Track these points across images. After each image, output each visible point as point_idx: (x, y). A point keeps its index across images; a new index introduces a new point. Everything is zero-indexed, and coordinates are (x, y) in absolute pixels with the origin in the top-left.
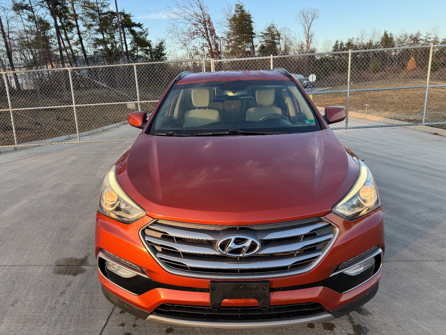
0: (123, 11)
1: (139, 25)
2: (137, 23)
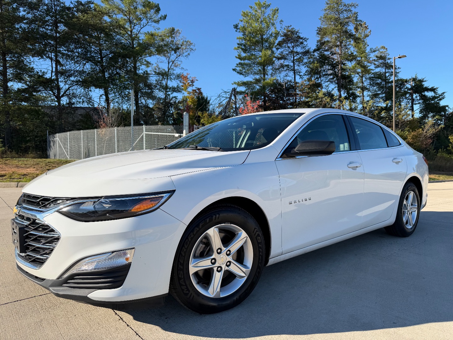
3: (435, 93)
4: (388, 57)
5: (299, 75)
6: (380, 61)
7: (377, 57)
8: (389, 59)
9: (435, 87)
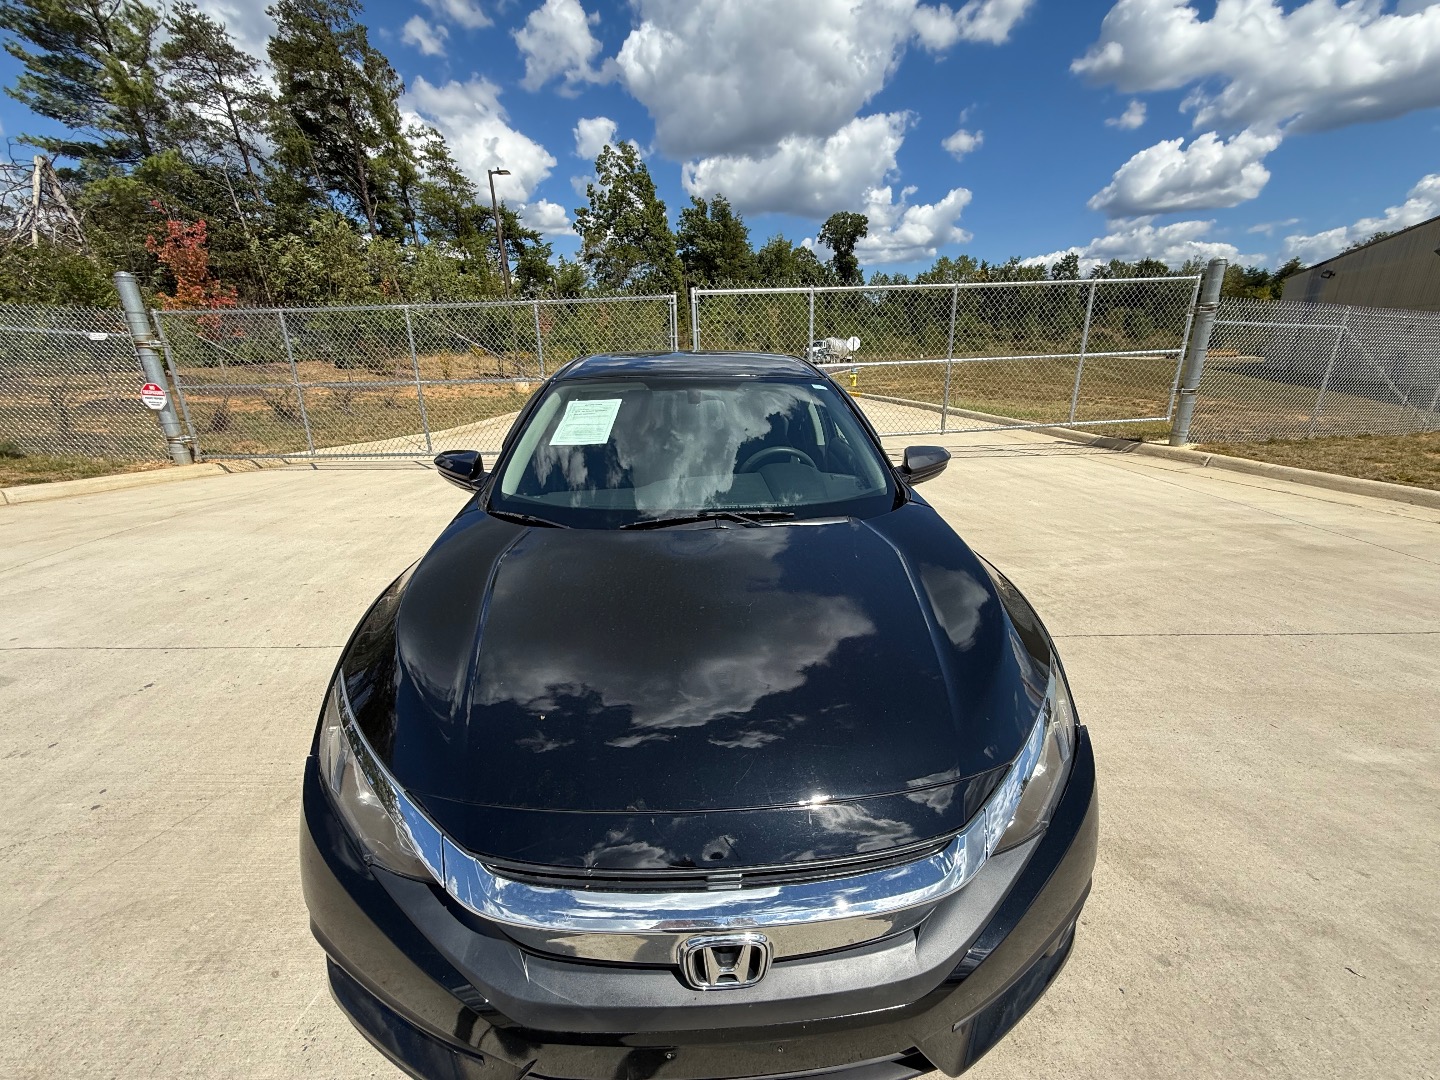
0: (503, 206)
1: (533, 236)
2: (530, 231)
3: (536, 241)
4: (448, 156)
5: (257, 157)
6: (438, 163)
7: (428, 151)
8: (452, 161)
9: (537, 233)
